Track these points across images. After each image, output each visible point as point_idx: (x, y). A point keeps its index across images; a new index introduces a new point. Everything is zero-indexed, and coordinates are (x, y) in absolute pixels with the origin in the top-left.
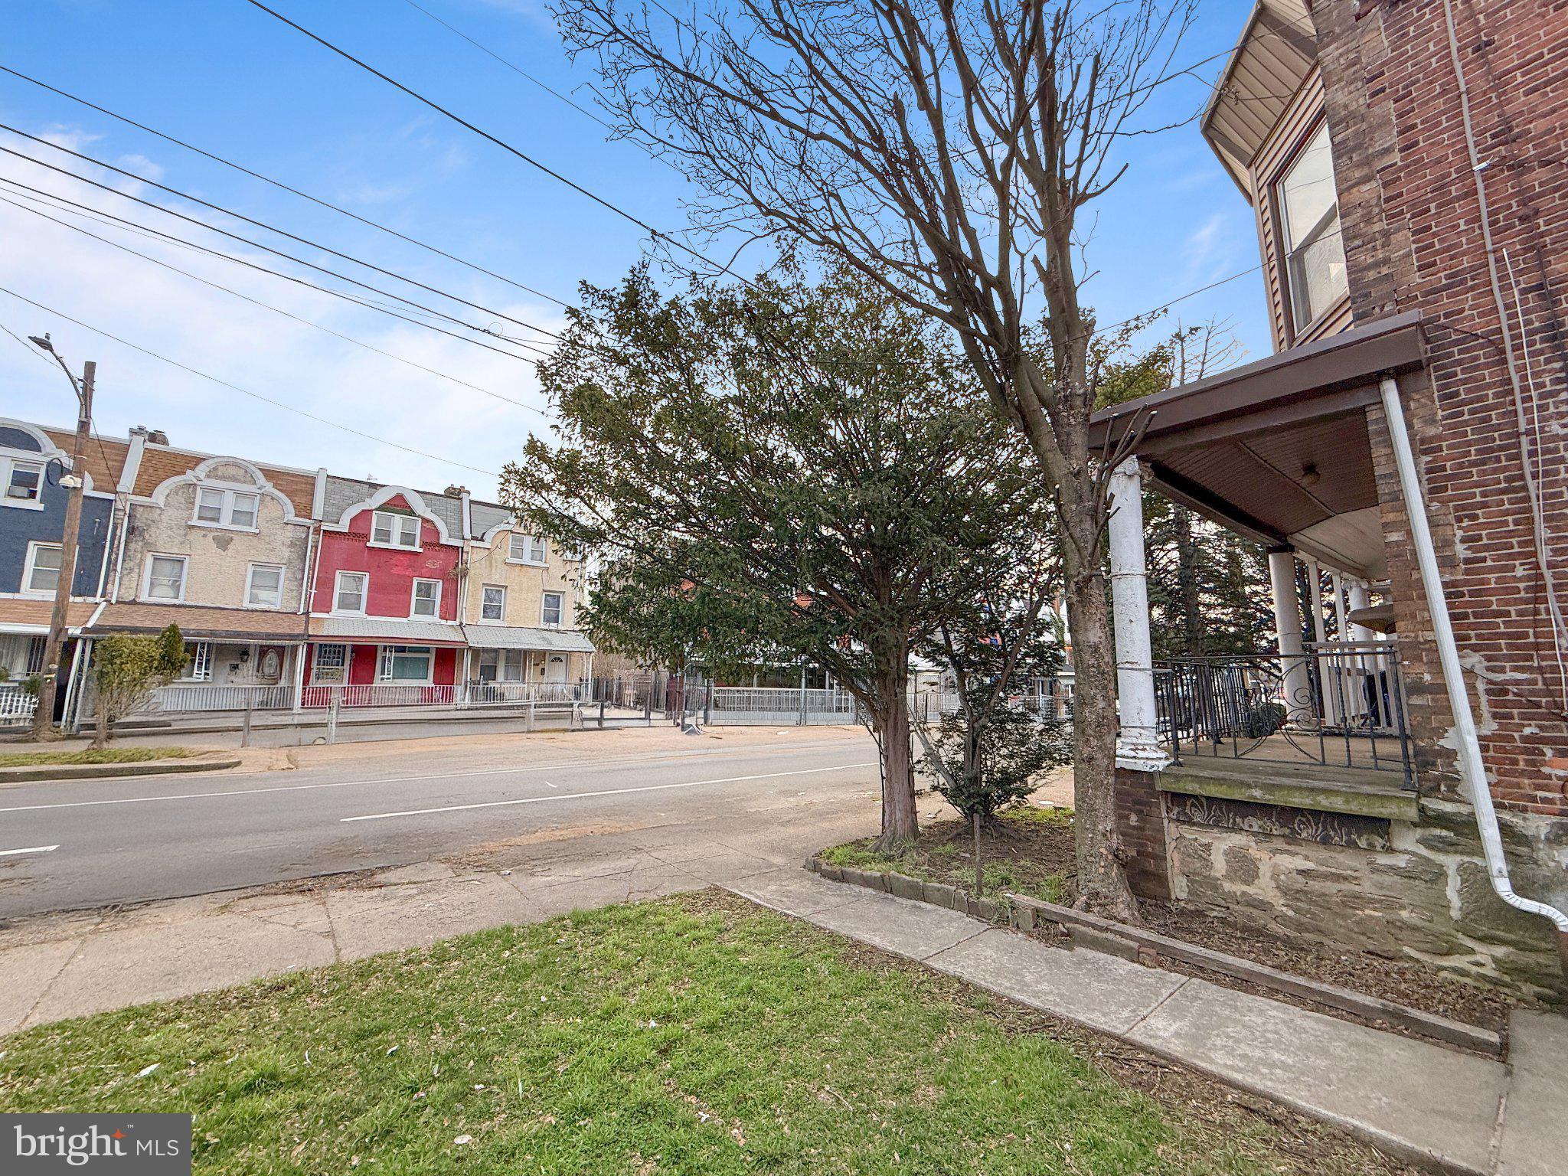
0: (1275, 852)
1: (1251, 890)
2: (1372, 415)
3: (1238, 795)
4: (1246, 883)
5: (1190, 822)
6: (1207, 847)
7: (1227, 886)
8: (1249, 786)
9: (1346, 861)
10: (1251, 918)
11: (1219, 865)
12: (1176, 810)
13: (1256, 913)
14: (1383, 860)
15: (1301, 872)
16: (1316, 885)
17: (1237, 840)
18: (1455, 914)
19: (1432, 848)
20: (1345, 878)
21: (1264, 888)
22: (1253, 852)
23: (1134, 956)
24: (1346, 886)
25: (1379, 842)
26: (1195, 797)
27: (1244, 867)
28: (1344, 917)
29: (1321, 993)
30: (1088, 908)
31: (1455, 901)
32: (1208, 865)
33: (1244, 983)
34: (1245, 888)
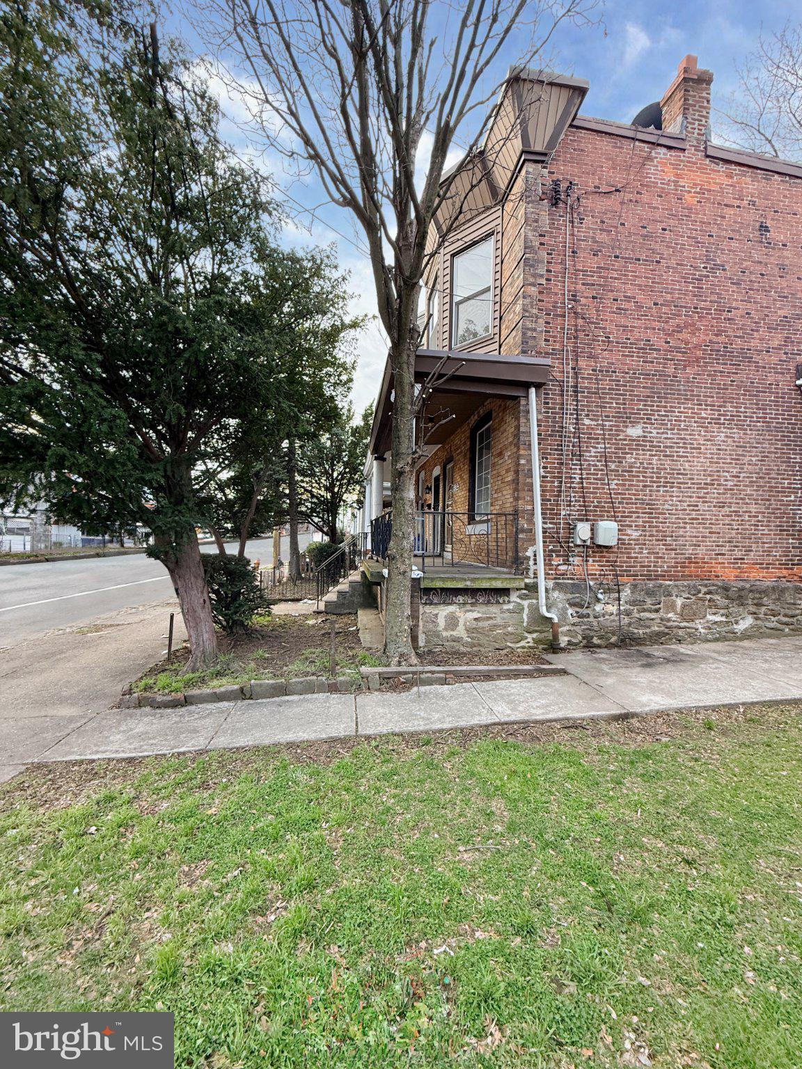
0: (467, 611)
1: (454, 633)
2: (523, 402)
3: (460, 585)
4: (453, 630)
5: (431, 604)
6: (436, 615)
7: (445, 634)
8: (465, 580)
9: (493, 610)
10: (453, 647)
11: (442, 622)
12: (425, 598)
13: (455, 644)
14: (505, 607)
15: (475, 619)
16: (481, 624)
17: (452, 608)
18: (525, 624)
19: (521, 598)
20: (491, 618)
21: (460, 632)
22: (458, 614)
23: (444, 682)
24: (491, 622)
25: (506, 599)
26: (435, 589)
27: (452, 622)
28: (488, 636)
29: (515, 670)
30: (399, 663)
31: (526, 620)
32: (436, 625)
33: (488, 677)
34: (452, 633)
